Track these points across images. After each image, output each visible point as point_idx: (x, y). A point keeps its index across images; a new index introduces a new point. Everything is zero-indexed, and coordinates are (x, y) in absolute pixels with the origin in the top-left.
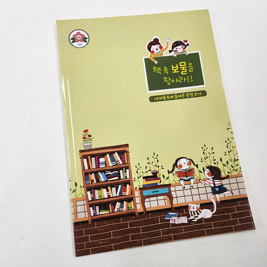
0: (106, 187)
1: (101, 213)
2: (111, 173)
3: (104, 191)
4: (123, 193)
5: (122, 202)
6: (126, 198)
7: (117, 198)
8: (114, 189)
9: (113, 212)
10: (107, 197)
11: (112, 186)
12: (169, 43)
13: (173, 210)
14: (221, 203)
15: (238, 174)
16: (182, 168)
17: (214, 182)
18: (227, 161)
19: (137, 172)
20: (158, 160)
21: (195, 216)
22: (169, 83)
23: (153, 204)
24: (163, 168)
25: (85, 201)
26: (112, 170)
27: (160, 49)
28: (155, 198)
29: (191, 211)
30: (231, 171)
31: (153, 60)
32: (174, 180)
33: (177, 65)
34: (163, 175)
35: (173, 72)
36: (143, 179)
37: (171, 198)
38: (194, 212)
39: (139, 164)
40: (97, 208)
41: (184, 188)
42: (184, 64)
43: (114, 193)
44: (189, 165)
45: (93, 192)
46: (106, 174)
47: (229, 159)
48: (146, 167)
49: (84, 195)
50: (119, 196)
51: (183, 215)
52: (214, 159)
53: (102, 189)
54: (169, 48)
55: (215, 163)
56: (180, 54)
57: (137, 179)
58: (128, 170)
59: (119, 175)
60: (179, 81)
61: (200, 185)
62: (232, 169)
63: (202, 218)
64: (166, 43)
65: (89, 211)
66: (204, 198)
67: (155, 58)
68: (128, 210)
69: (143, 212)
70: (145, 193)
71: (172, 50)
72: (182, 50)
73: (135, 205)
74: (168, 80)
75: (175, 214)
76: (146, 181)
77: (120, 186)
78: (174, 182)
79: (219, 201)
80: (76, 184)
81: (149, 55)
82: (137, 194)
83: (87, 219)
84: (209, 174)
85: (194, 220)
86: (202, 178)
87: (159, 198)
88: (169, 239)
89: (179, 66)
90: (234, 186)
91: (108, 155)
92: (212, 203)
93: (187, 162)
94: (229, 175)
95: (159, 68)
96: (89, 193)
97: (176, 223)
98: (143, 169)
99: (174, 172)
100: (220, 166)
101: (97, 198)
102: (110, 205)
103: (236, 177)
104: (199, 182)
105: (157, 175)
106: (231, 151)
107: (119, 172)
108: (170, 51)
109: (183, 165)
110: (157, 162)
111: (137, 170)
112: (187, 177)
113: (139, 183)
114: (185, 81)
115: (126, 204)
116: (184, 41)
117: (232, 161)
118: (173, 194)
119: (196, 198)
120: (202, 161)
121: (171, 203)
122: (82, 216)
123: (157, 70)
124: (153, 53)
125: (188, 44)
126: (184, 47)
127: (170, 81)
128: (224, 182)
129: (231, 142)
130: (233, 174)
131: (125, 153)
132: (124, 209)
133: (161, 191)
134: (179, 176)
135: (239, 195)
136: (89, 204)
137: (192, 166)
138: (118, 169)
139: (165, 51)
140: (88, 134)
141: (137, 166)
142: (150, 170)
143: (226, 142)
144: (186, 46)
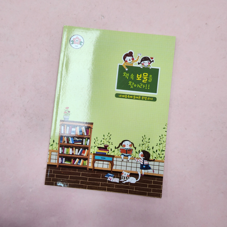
0: (72, 147)
1: (65, 163)
2: (78, 140)
3: (71, 149)
4: (82, 154)
5: (80, 159)
6: (83, 158)
7: (77, 156)
8: (77, 150)
9: (73, 164)
10: (72, 154)
11: (76, 148)
12: (140, 57)
13: (112, 172)
14: (144, 176)
15: (161, 160)
16: (125, 147)
17: (144, 161)
18: (157, 150)
19: (95, 143)
20: (110, 138)
21: (124, 180)
22: (132, 86)
23: (99, 165)
24: (112, 144)
25: (57, 153)
26: (78, 138)
27: (132, 60)
28: (102, 162)
29: (123, 176)
30: (157, 156)
31: (125, 67)
32: (117, 154)
33: (141, 74)
34: (111, 149)
35: (137, 79)
36: (98, 148)
37: (112, 165)
38: (125, 177)
39: (97, 138)
40: (64, 159)
41: (123, 160)
42: (146, 75)
43: (76, 152)
44: (130, 147)
45: (63, 148)
46: (74, 139)
47: (159, 149)
48: (101, 141)
49: (57, 149)
50: (79, 155)
51: (117, 177)
52: (148, 146)
53: (69, 148)
54: (138, 61)
55: (148, 149)
56: (146, 67)
57: (93, 147)
58: (89, 140)
59: (82, 142)
60: (139, 87)
61: (134, 161)
62: (158, 156)
63: (129, 182)
64: (138, 57)
65: (58, 160)
66: (134, 170)
67: (127, 66)
68: (83, 165)
69: (92, 169)
70: (97, 157)
71: (140, 63)
72: (148, 65)
73: (88, 163)
74: (132, 84)
75: (112, 175)
76: (99, 150)
77: (81, 149)
78: (117, 155)
79: (143, 174)
80: (54, 141)
81: (123, 63)
82: (91, 156)
83: (56, 164)
84: (142, 156)
85: (123, 182)
86: (136, 157)
87: (105, 162)
88: (104, 189)
89: (142, 76)
90: (156, 168)
91: (78, 127)
92: (138, 175)
93: (130, 144)
94: (155, 159)
95: (128, 74)
96: (61, 148)
97: (111, 181)
98: (99, 142)
99: (119, 149)
100: (151, 152)
101: (65, 153)
102: (72, 159)
103: (159, 162)
104: (134, 159)
105: (108, 148)
106: (161, 144)
107: (83, 140)
108: (139, 64)
109: (126, 145)
110: (109, 139)
111: (95, 142)
112: (127, 154)
113: (94, 150)
114: (143, 87)
115: (82, 161)
116: (151, 58)
117: (160, 151)
118: (115, 163)
119: (129, 169)
120: (139, 146)
121: (112, 168)
122: (54, 162)
123: (126, 75)
124: (126, 63)
125: (153, 61)
126: (150, 62)
127: (133, 85)
128: (150, 163)
129: (163, 138)
130: (158, 159)
131: (90, 129)
132: (81, 164)
133: (107, 158)
134: (121, 152)
135: (157, 174)
136: (59, 156)
137: (132, 148)
138: (83, 138)
139: (135, 63)
140: (68, 110)
141: (96, 139)
142: (103, 144)
143: (160, 137)
144: (151, 62)
